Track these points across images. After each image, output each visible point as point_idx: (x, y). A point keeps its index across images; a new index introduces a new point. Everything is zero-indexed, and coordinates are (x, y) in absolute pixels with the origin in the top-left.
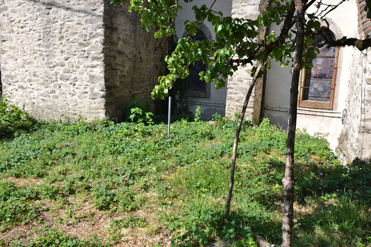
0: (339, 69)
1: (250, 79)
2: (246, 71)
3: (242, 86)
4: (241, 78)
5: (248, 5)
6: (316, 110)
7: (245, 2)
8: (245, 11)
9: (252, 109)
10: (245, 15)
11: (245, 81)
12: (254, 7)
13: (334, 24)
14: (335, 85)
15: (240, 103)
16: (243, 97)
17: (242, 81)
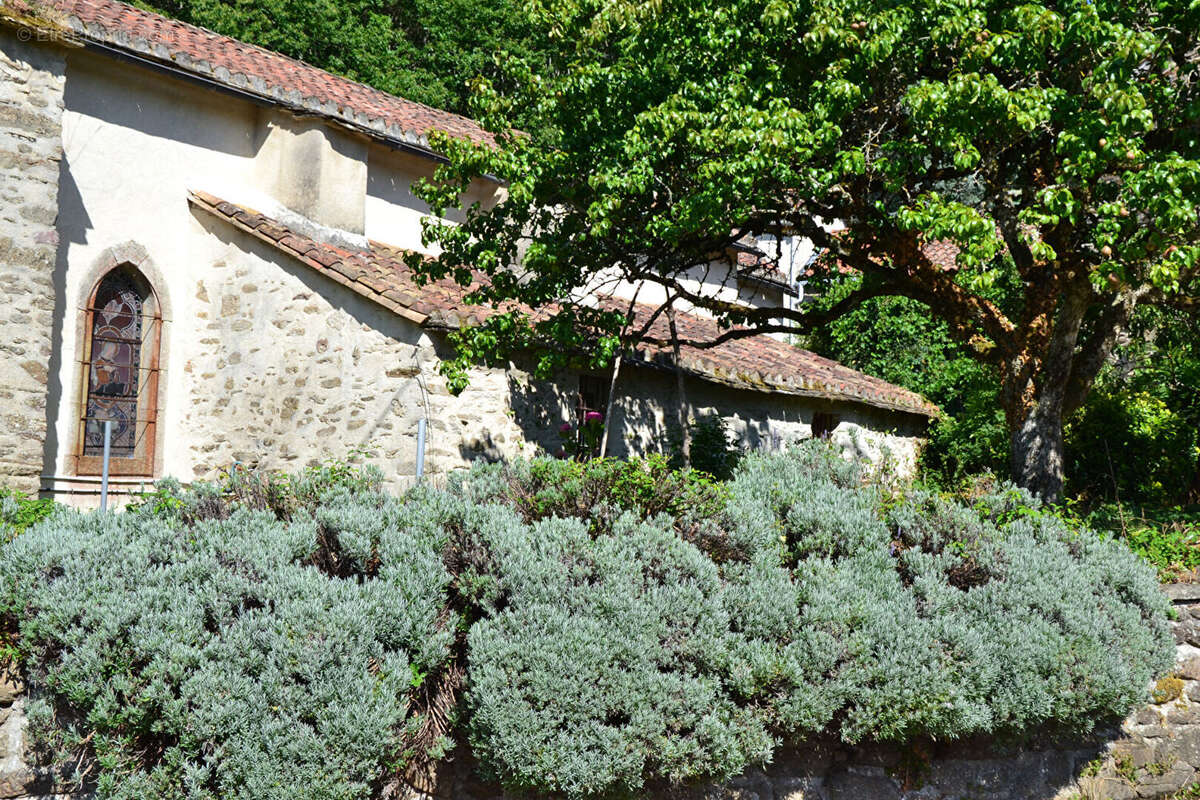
0: (162, 372)
1: (33, 388)
2: (22, 366)
3: (12, 412)
4: (7, 387)
5: (30, 178)
6: (119, 480)
7: (21, 170)
8: (21, 193)
9: (37, 477)
10: (21, 205)
11: (20, 396)
12: (46, 188)
13: (150, 262)
14: (156, 412)
15: (4, 461)
16: (15, 442)
17: (10, 396)
